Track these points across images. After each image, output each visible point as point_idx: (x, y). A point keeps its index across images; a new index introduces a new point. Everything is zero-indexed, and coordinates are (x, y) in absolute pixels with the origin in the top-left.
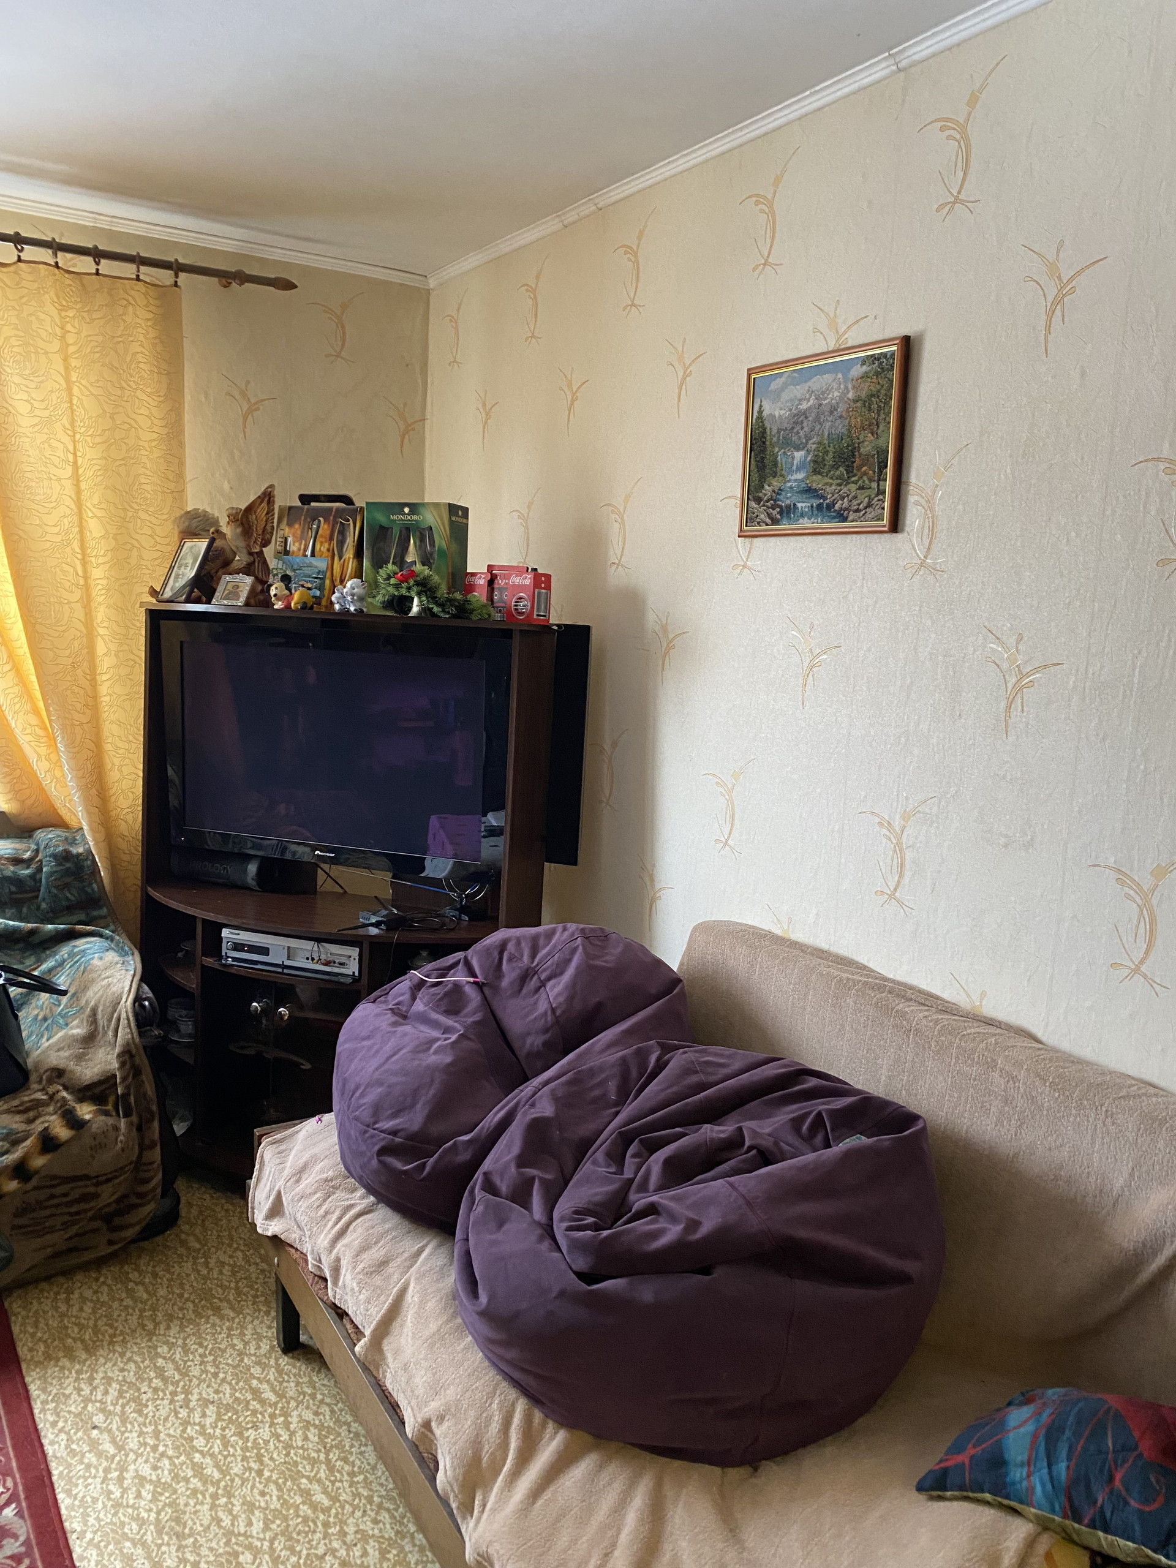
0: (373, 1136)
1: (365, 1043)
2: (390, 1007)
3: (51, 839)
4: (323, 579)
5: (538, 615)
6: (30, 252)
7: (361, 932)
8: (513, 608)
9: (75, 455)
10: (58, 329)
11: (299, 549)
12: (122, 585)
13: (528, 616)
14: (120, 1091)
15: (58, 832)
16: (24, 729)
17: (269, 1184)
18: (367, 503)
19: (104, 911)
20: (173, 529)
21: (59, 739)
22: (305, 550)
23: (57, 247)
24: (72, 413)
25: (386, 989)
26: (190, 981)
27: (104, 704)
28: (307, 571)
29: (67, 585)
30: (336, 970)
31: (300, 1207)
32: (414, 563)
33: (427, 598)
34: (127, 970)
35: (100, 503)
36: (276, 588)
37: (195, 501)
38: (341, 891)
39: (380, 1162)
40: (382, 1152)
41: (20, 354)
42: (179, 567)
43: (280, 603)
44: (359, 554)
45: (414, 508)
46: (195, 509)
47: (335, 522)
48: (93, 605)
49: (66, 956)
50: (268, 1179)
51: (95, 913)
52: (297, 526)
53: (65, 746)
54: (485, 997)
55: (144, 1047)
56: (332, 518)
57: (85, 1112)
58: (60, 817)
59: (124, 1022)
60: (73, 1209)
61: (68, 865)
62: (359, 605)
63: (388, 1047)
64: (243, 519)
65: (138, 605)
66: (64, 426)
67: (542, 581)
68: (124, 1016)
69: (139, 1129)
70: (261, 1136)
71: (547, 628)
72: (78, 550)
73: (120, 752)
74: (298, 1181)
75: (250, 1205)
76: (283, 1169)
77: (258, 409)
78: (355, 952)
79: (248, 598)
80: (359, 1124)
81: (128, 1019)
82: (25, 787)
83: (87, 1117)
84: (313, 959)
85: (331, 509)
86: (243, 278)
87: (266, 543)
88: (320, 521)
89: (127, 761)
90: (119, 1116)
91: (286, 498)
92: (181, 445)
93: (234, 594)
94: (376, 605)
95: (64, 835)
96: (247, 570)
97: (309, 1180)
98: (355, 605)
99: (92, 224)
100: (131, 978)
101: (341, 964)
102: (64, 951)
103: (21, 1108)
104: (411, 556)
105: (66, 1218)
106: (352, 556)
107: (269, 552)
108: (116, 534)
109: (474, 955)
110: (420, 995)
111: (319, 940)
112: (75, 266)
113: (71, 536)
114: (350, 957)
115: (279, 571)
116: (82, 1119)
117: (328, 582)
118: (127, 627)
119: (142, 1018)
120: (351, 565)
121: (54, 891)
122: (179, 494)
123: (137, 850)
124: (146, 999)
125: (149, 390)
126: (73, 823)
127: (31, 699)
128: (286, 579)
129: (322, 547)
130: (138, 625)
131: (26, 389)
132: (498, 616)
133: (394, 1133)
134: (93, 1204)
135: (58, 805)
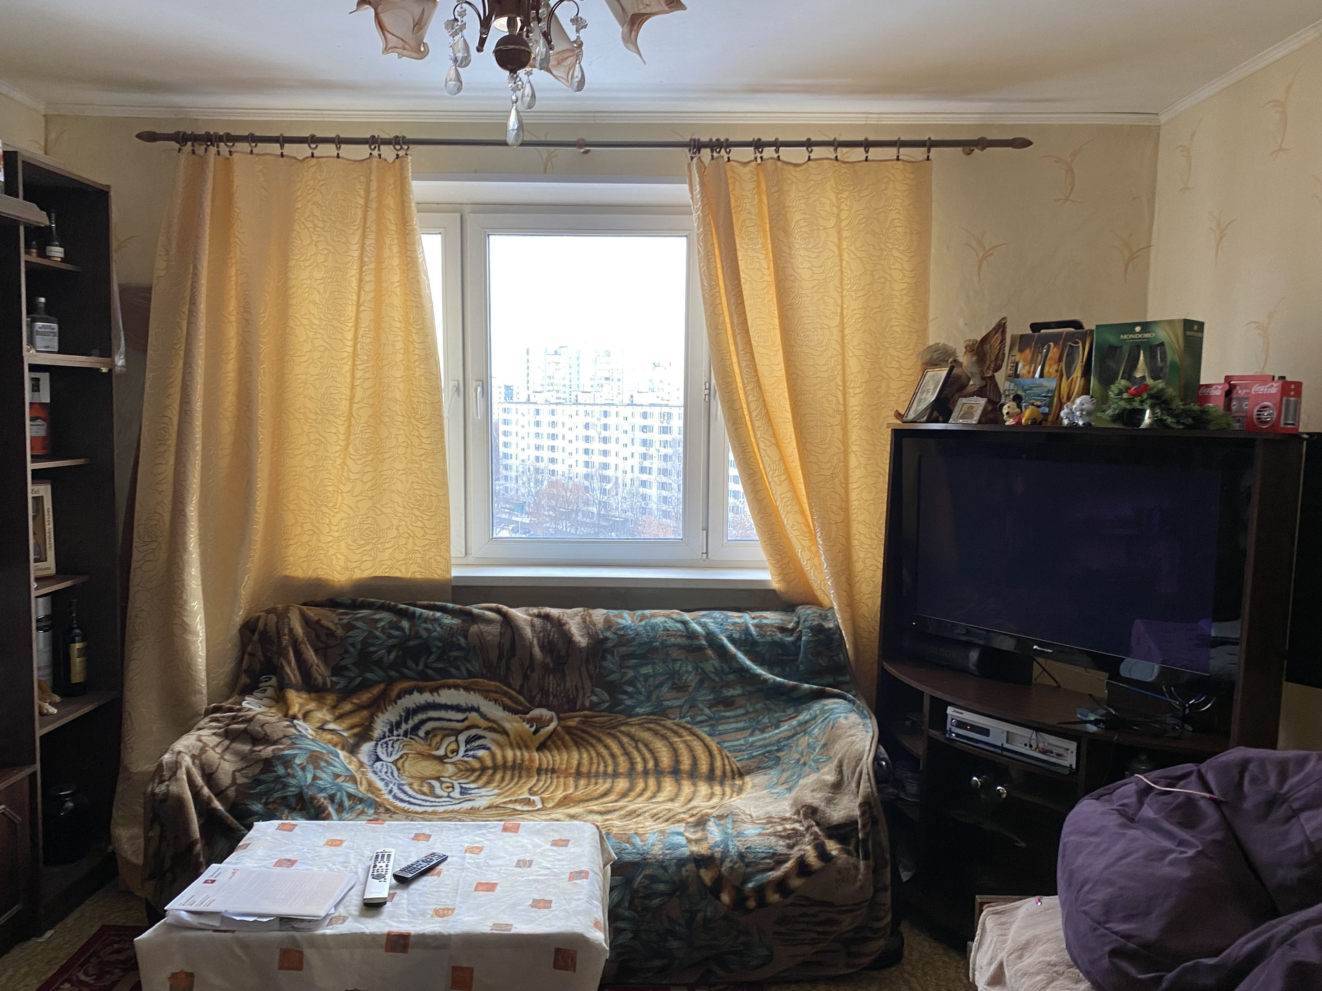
0: (1103, 935)
1: (1091, 839)
2: (1115, 807)
3: (809, 615)
4: (1052, 397)
5: (1285, 424)
6: (817, 152)
7: (1078, 727)
8: (1255, 417)
9: (842, 308)
10: (834, 209)
11: (1029, 372)
12: (872, 410)
13: (1272, 426)
14: (860, 835)
15: (815, 609)
16: (793, 525)
17: (990, 952)
18: (1097, 326)
19: (847, 678)
20: (917, 362)
21: (819, 534)
22: (1034, 372)
23: (836, 144)
24: (842, 274)
25: (1109, 789)
26: (918, 747)
27: (854, 507)
28: (1037, 391)
29: (831, 411)
30: (1053, 760)
31: (1023, 983)
32: (1143, 378)
33: (1162, 410)
34: (867, 732)
35: (859, 344)
36: (1009, 407)
37: (936, 336)
38: (1055, 684)
39: (1114, 965)
40: (1113, 953)
41: (806, 232)
42: (922, 393)
43: (1011, 420)
44: (1086, 373)
45: (1146, 326)
46: (935, 344)
47: (1064, 346)
48: (849, 427)
49: (818, 712)
50: (989, 947)
51: (840, 679)
52: (1027, 351)
53: (823, 540)
54: (1223, 815)
55: (882, 802)
56: (1061, 342)
57: (833, 847)
58: (815, 596)
59: (865, 777)
60: (820, 929)
61: (821, 637)
62: (1087, 419)
63: (1119, 847)
64: (979, 350)
65: (885, 426)
66: (835, 285)
67: (1290, 389)
68: (865, 771)
69: (874, 872)
70: (982, 904)
71: (1297, 437)
72: (840, 383)
73: (865, 547)
74: (1020, 957)
75: (971, 966)
76: (1005, 942)
77: (991, 255)
78: (1073, 746)
79: (981, 417)
80: (1088, 920)
81: (868, 774)
82: (791, 571)
83: (834, 853)
84: (1031, 746)
85: (1061, 334)
86: (983, 143)
87: (998, 368)
88: (1049, 346)
89: (869, 555)
90: (858, 856)
91: (1019, 327)
92: (927, 291)
93: (968, 414)
94: (1105, 418)
95: (819, 611)
96: (980, 393)
97: (1032, 959)
98: (1083, 420)
99: (864, 122)
100: (870, 739)
101: (1059, 755)
102: (816, 707)
103: (783, 834)
104: (1141, 371)
105: (815, 936)
106: (1080, 375)
107: (1000, 377)
108: (870, 369)
109: (1209, 768)
110: (1147, 800)
111: (1038, 729)
112: (849, 157)
113: (836, 373)
114: (1068, 750)
115: (1011, 392)
116: (830, 854)
117: (1056, 400)
118: (874, 445)
119: (881, 776)
120: (1078, 383)
121: (809, 656)
122: (923, 333)
123: (875, 629)
124: (883, 759)
125: (902, 248)
126: (826, 602)
127: (799, 502)
128: (1018, 399)
129: (1051, 369)
130: (884, 442)
131: (808, 259)
132: (1237, 426)
133: (1128, 937)
134: (835, 928)
135: (815, 586)
